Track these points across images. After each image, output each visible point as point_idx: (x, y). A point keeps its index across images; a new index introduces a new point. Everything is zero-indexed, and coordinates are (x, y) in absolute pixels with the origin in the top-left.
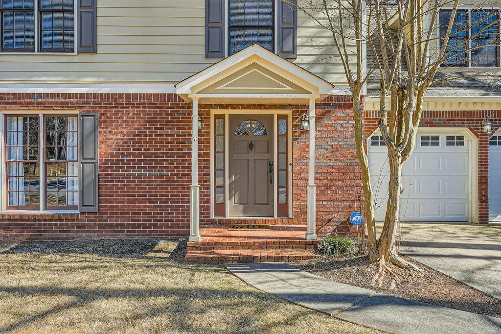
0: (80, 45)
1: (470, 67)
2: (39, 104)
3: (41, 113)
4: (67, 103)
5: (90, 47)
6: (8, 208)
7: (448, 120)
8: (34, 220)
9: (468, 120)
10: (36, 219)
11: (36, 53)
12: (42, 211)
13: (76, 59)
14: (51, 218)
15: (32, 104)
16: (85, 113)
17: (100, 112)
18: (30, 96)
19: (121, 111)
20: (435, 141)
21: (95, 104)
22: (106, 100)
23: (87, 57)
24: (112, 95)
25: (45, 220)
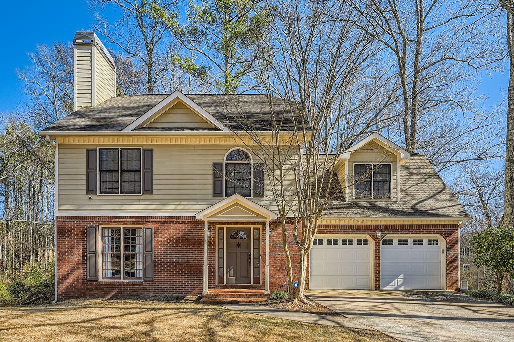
0: (144, 190)
1: (373, 199)
2: (121, 222)
3: (122, 226)
5: (149, 191)
6: (104, 279)
7: (357, 230)
9: (368, 230)
10: (119, 284)
11: (120, 194)
12: (122, 280)
13: (142, 197)
14: (128, 284)
15: (118, 222)
16: (146, 227)
17: (155, 226)
18: (116, 217)
19: (166, 226)
20: (350, 242)
21: (151, 222)
22: (158, 220)
23: (148, 196)
24: (161, 217)
25: (124, 285)
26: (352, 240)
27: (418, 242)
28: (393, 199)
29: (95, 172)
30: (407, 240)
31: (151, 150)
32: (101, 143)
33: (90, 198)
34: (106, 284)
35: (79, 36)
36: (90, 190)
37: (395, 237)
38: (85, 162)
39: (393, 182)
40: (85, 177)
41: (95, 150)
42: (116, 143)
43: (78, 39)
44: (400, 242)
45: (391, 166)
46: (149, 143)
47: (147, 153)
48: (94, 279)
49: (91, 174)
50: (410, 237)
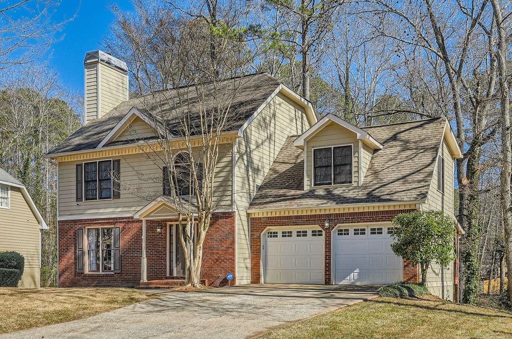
0: (114, 195)
1: (333, 185)
2: (99, 223)
3: (100, 227)
4: (109, 222)
5: (117, 196)
6: (89, 271)
7: (306, 220)
8: (97, 277)
9: (318, 220)
10: (98, 276)
11: (98, 200)
12: (101, 272)
13: (112, 202)
14: (103, 276)
15: (96, 223)
16: (116, 227)
17: (121, 226)
18: (96, 220)
19: (130, 225)
20: (305, 234)
21: (120, 222)
22: (124, 220)
23: (116, 200)
24: (126, 218)
25: (101, 277)
26: (306, 232)
27: (376, 231)
28: (355, 184)
29: (82, 183)
30: (364, 230)
31: (119, 161)
32: (85, 158)
33: (78, 204)
34: (90, 276)
35: (88, 56)
36: (79, 199)
37: (351, 227)
38: (75, 175)
39: (354, 164)
40: (75, 187)
41: (81, 165)
42: (95, 157)
43: (88, 59)
44: (356, 232)
45: (353, 147)
46: (117, 155)
47: (116, 163)
48: (81, 271)
49: (79, 185)
50: (368, 226)
